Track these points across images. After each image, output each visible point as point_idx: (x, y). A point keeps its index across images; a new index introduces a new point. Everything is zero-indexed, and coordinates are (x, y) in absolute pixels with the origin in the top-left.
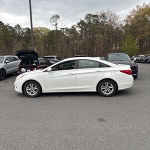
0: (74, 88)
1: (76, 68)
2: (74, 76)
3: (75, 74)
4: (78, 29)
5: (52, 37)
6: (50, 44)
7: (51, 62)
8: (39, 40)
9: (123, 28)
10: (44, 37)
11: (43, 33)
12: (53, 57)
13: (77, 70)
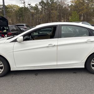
0: (55, 63)
1: (58, 37)
2: (55, 48)
3: (57, 46)
4: (40, 7)
5: (21, 11)
6: (21, 16)
7: (21, 29)
8: (12, 14)
9: (69, 7)
10: (16, 11)
11: (15, 9)
12: (23, 25)
13: (59, 39)
